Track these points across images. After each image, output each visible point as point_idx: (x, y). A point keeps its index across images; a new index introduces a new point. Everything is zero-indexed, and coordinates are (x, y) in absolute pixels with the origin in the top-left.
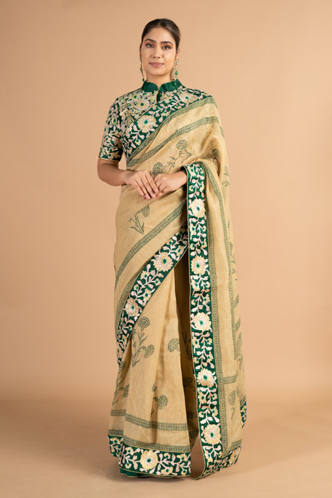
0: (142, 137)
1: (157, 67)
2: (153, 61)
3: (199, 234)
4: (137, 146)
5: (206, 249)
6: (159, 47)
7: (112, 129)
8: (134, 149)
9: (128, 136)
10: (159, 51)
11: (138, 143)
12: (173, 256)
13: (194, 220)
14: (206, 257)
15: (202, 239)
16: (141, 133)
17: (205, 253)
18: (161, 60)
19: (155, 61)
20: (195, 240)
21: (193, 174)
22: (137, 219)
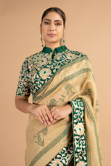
0: (42, 82)
1: (52, 37)
2: (49, 33)
3: (81, 146)
4: (39, 88)
5: (85, 155)
6: (53, 24)
7: (23, 77)
8: (37, 90)
9: (33, 81)
10: (53, 27)
11: (40, 86)
12: (64, 161)
13: (78, 137)
14: (85, 161)
15: (83, 149)
16: (42, 80)
17: (85, 158)
18: (55, 32)
19: (51, 32)
20: (78, 151)
21: (76, 106)
22: (39, 136)
